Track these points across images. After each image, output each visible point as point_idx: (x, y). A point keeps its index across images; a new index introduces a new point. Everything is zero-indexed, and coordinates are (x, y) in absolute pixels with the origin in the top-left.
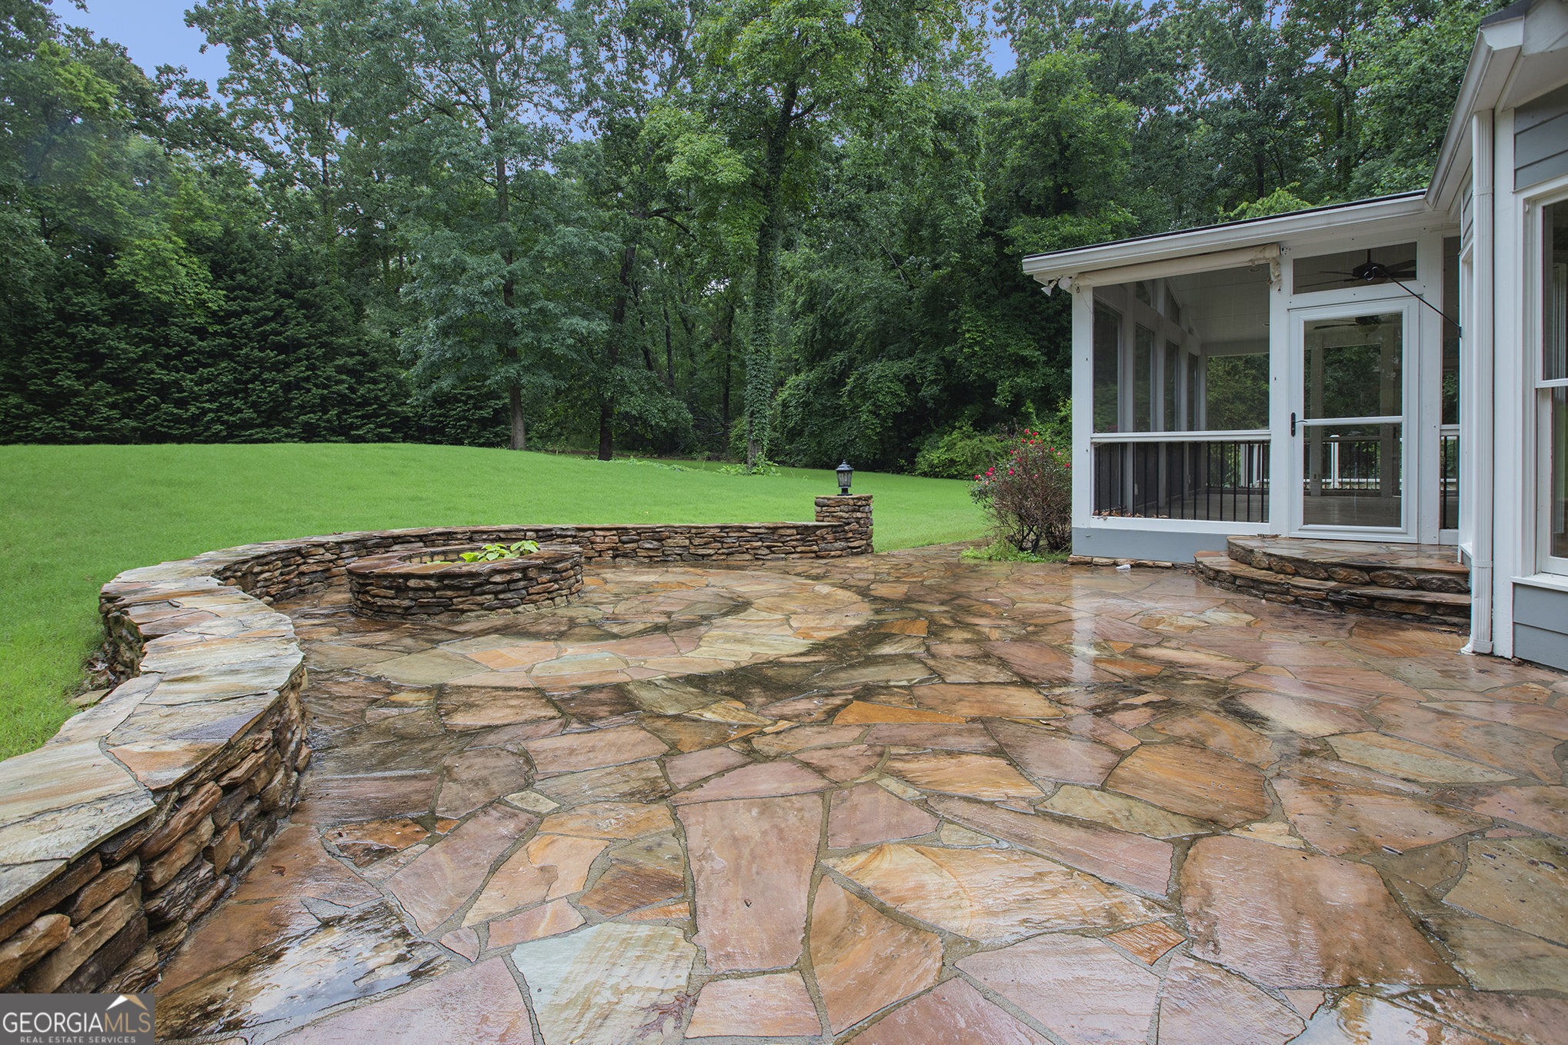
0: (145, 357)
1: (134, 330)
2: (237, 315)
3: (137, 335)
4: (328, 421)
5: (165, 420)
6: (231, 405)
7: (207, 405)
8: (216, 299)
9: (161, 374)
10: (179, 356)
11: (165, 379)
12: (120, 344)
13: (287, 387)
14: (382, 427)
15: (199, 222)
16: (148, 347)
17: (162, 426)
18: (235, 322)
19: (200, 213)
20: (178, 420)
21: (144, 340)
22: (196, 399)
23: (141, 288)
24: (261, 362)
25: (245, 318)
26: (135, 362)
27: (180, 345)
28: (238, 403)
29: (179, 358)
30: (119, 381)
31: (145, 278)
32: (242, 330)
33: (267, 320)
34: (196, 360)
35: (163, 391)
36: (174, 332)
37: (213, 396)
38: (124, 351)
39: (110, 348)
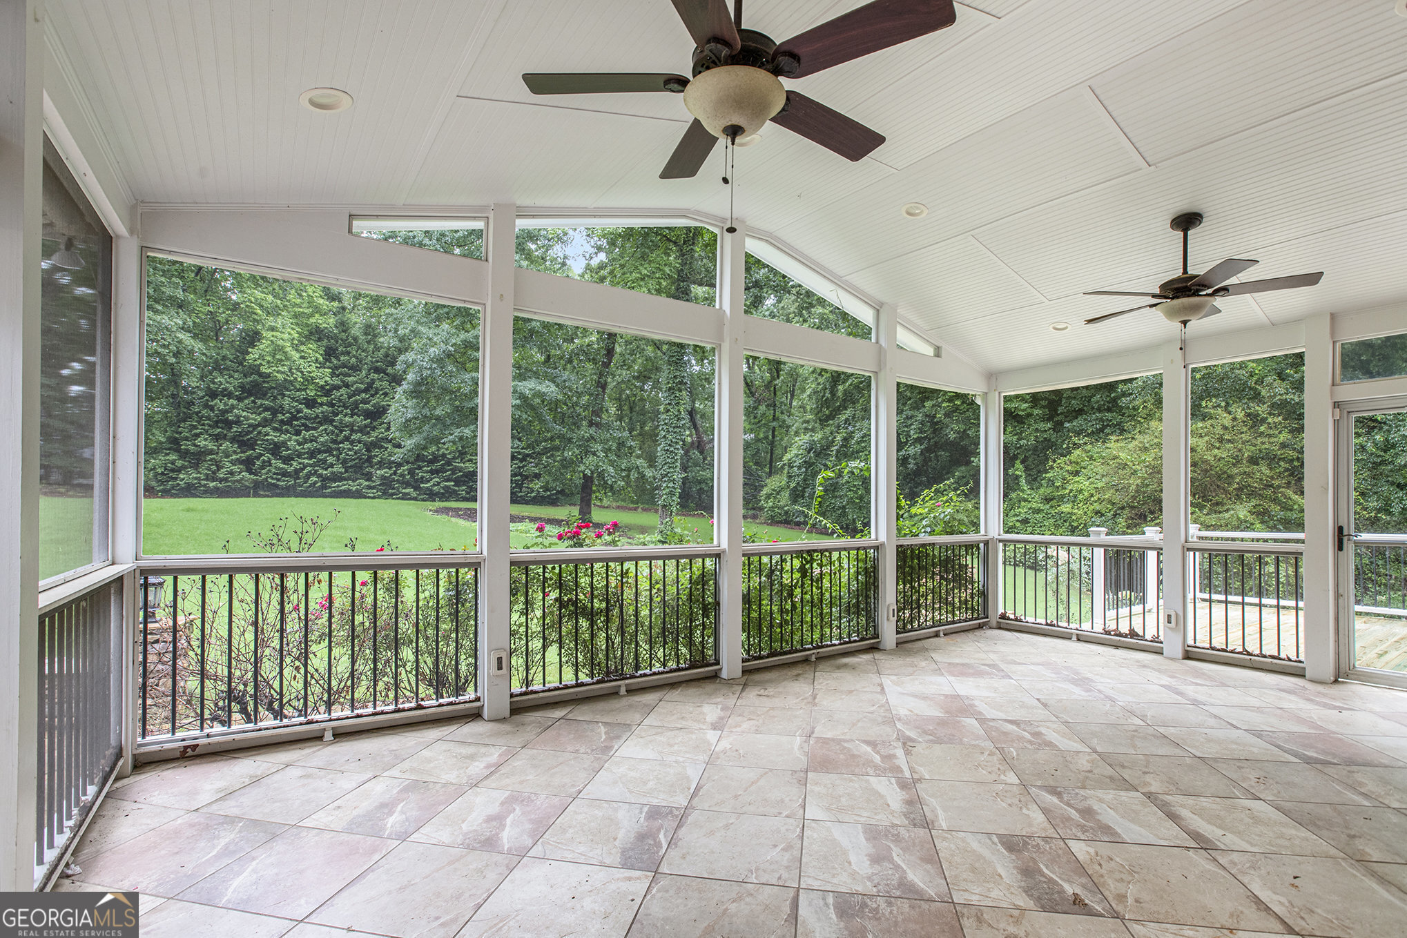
0: (265, 423)
1: (259, 402)
2: (337, 388)
3: (262, 405)
4: (402, 475)
5: (277, 474)
6: (325, 461)
7: (306, 461)
8: (324, 376)
9: (273, 436)
10: (289, 422)
11: (276, 440)
12: (246, 414)
13: (369, 447)
14: (447, 480)
15: (317, 316)
16: (267, 414)
17: (273, 479)
18: (336, 393)
19: (317, 309)
20: (285, 474)
21: (266, 409)
22: (299, 456)
23: (263, 369)
24: (351, 427)
25: (343, 391)
26: (255, 427)
27: (291, 413)
28: (330, 460)
29: (292, 423)
30: (244, 443)
31: (269, 362)
32: (340, 401)
33: (358, 392)
34: (303, 425)
35: (276, 449)
36: (286, 402)
37: (312, 454)
38: (247, 418)
39: (238, 417)
